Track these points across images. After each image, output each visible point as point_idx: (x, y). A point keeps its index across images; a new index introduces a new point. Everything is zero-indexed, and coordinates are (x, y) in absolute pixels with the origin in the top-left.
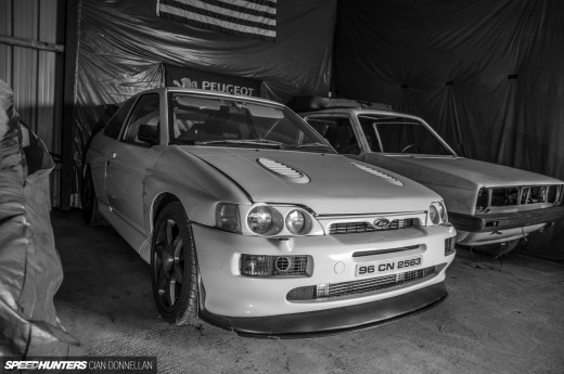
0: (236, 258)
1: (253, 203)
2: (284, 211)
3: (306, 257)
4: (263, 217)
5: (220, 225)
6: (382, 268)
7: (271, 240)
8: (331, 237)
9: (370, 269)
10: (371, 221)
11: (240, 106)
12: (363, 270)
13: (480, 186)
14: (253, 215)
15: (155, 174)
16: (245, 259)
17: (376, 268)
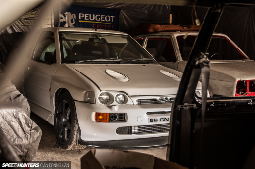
0: (93, 114)
1: (100, 91)
2: (114, 94)
3: (124, 114)
4: (105, 97)
5: (87, 101)
6: (162, 120)
7: (108, 107)
8: (137, 106)
9: (155, 120)
10: (158, 98)
11: (100, 38)
12: (152, 120)
13: (238, 80)
14: (101, 96)
15: (55, 79)
16: (97, 115)
17: (159, 120)
